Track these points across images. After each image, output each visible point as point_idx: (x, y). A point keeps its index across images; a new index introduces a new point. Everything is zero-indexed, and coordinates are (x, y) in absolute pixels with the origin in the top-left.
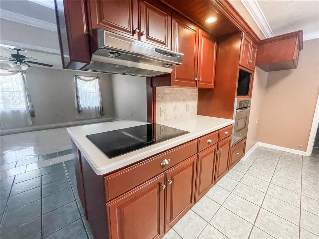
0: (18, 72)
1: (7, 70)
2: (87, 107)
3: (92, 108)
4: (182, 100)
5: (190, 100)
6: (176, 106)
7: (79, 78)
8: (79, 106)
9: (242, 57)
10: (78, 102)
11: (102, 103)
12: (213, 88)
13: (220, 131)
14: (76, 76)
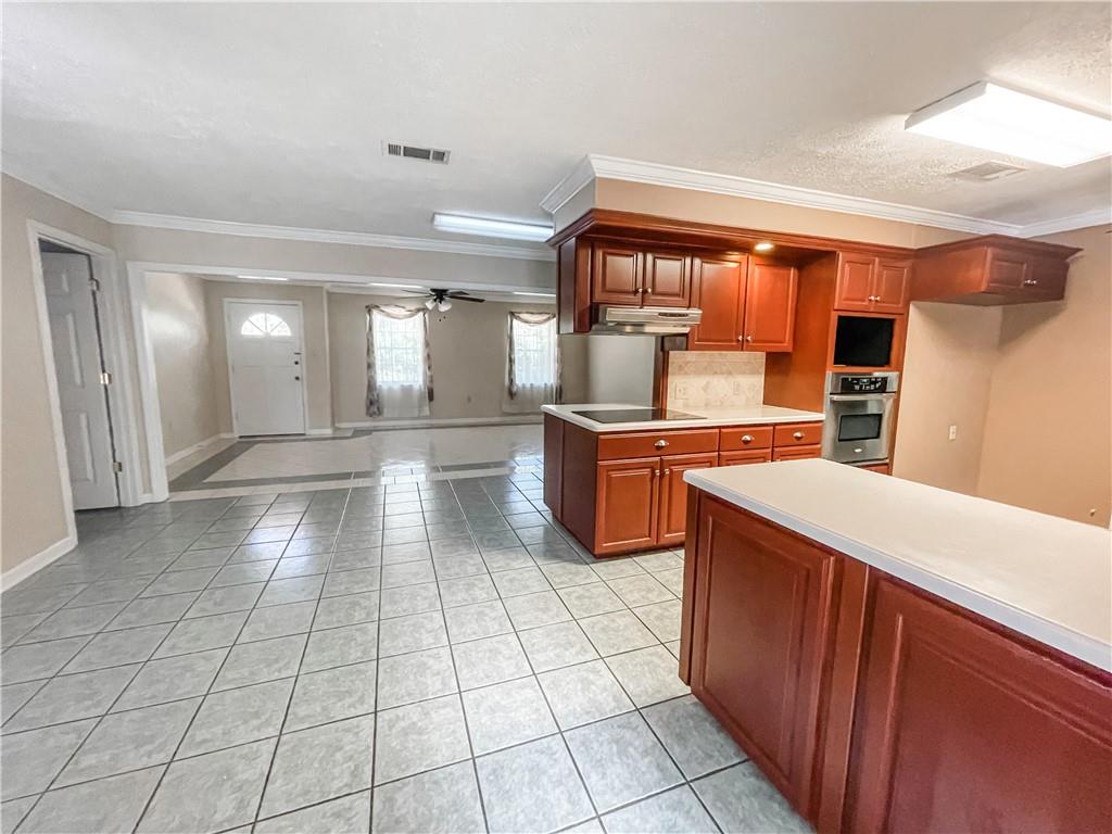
0: (418, 310)
1: (403, 307)
2: (528, 386)
3: (539, 387)
4: (722, 373)
5: (744, 373)
6: (708, 383)
7: (519, 318)
8: (511, 381)
9: (840, 296)
10: (511, 371)
11: (561, 376)
12: (790, 350)
13: (777, 427)
14: (512, 314)
